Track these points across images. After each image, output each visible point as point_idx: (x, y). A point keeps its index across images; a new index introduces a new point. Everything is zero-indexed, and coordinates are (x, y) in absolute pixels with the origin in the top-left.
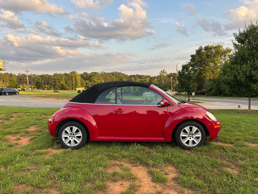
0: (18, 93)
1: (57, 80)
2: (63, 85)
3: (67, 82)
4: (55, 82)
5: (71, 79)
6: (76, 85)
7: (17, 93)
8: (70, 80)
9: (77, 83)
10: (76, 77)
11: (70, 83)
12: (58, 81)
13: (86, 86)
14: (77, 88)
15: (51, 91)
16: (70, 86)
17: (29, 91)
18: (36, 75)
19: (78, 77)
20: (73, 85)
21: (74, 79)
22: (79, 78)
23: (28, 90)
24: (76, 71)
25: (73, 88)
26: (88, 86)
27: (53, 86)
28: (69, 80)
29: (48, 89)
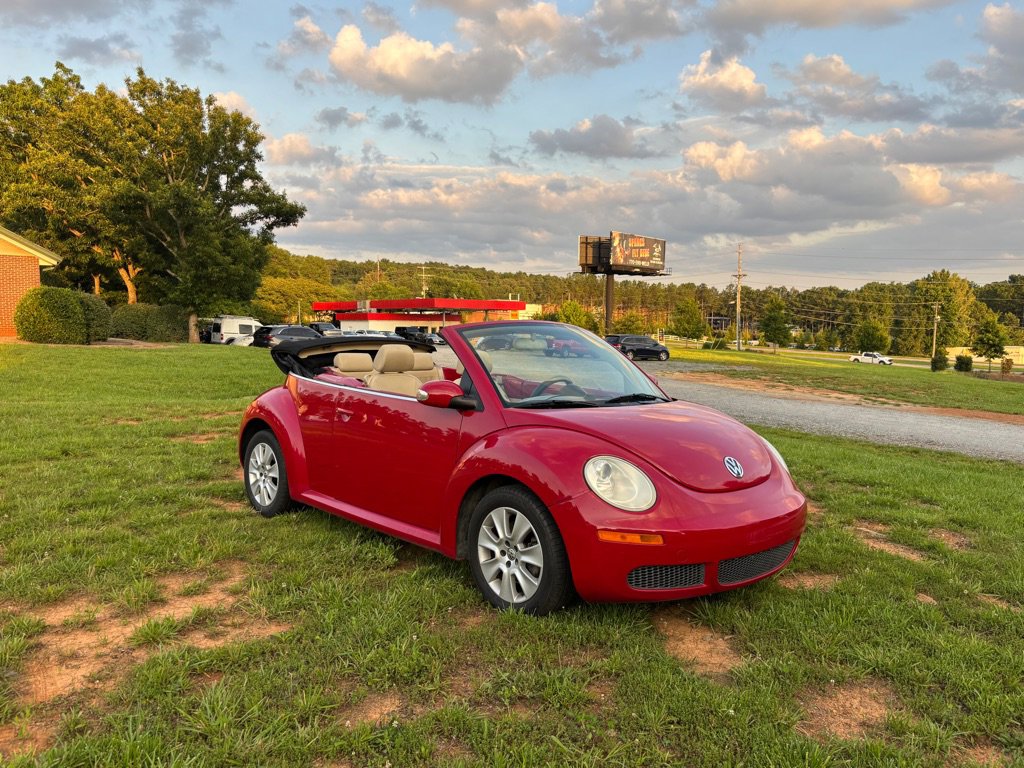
0: (668, 354)
1: (858, 310)
2: (871, 331)
3: (906, 319)
4: (848, 319)
5: (925, 306)
6: (945, 332)
7: (663, 356)
8: (919, 313)
9: (951, 326)
10: (948, 299)
11: (918, 325)
12: (861, 314)
13: (981, 340)
14: (948, 349)
15: (831, 354)
16: (915, 337)
17: (739, 350)
18: (789, 290)
19: (959, 298)
20: (932, 334)
21: (936, 307)
22: (963, 304)
23: (736, 348)
24: (951, 273)
25: (932, 345)
26: (989, 339)
27: (842, 333)
28: (914, 313)
29: (818, 349)
